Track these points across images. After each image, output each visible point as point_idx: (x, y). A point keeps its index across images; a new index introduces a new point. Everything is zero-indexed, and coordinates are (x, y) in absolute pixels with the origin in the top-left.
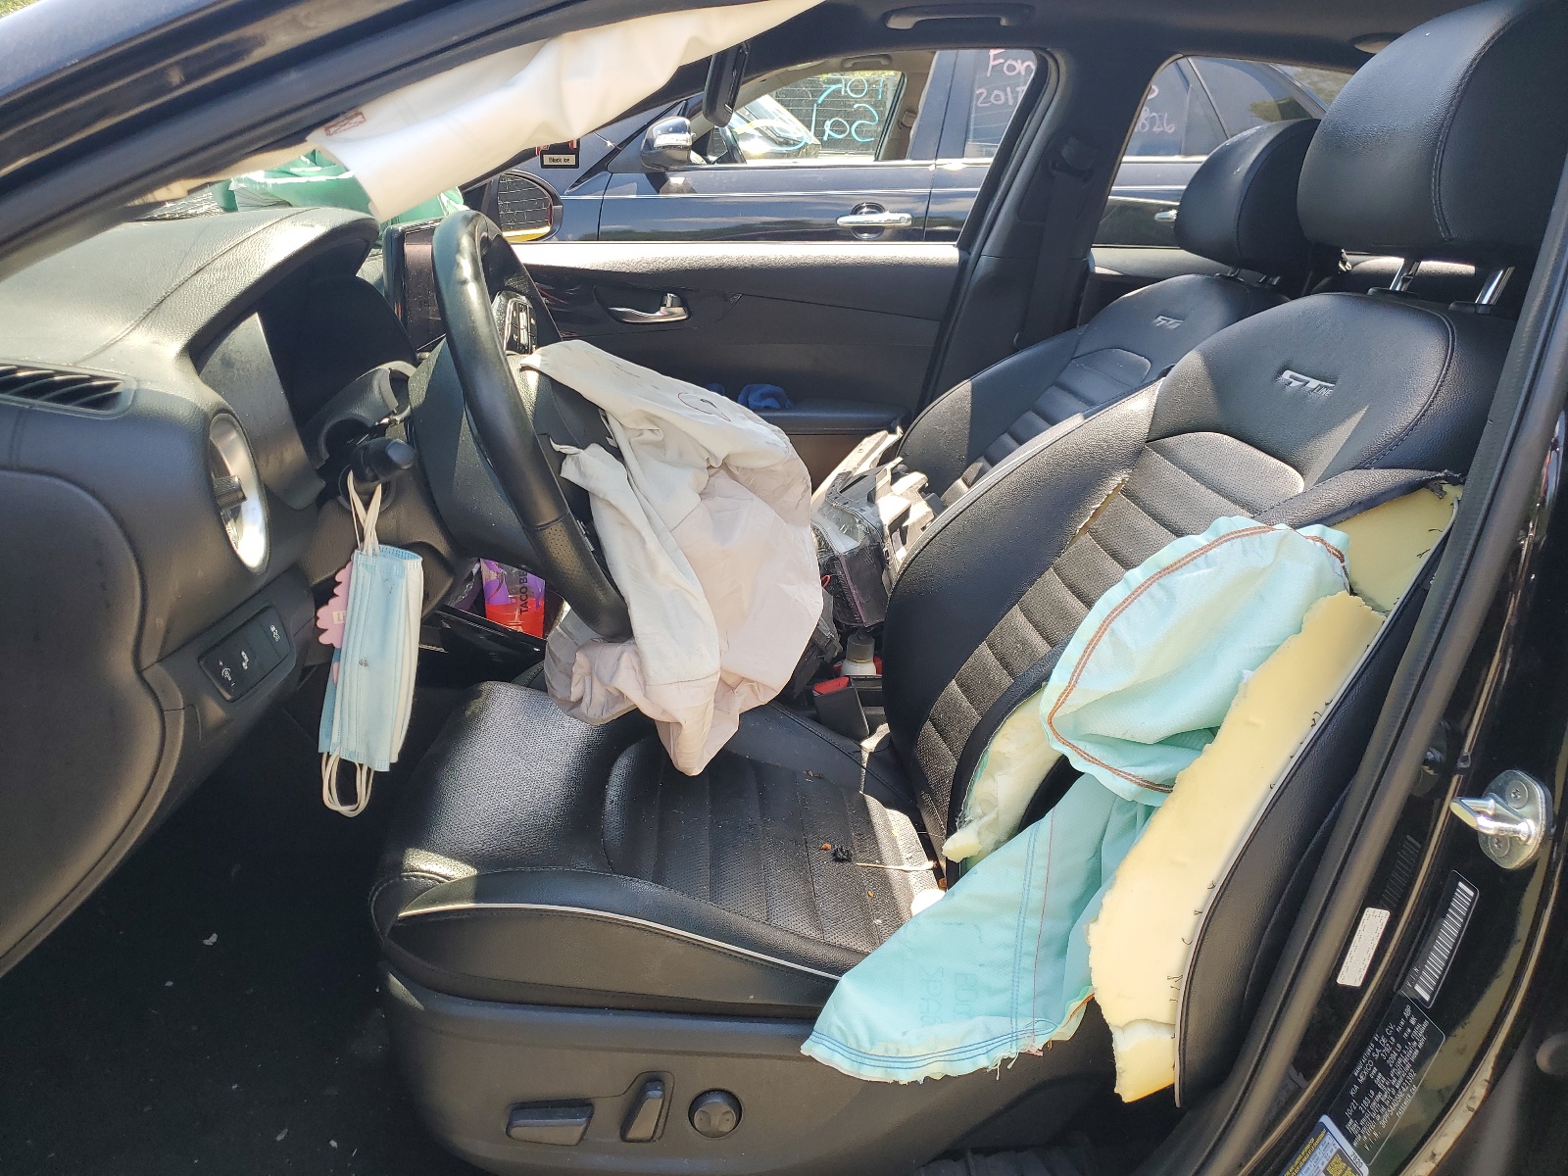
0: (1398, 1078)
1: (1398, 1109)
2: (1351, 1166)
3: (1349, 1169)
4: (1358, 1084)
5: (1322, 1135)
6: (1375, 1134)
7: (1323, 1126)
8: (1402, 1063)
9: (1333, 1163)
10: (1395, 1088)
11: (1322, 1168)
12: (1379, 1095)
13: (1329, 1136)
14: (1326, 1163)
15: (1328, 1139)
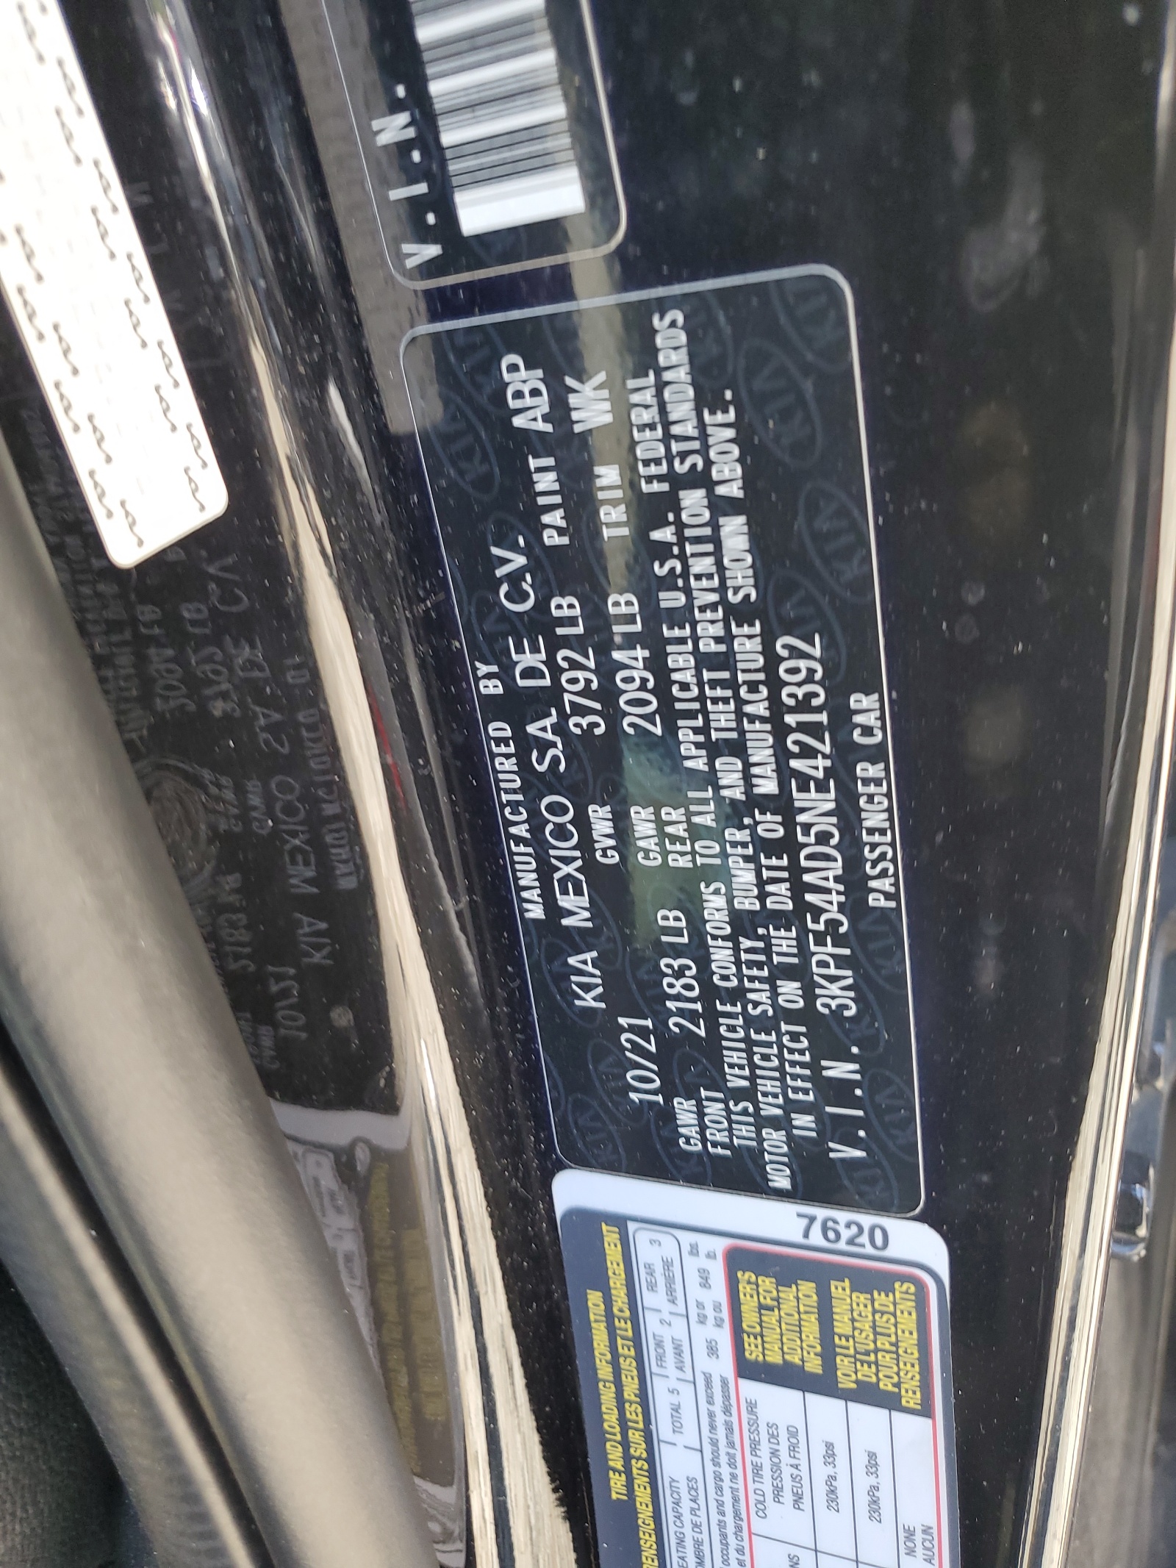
0: (738, 748)
1: (854, 881)
2: (840, 1272)
3: (840, 1290)
4: (578, 940)
5: (613, 1254)
6: (840, 1070)
7: (589, 1221)
8: (704, 661)
9: (750, 1317)
10: (765, 803)
11: (725, 1365)
12: (715, 907)
13: (642, 1240)
14: (724, 1339)
15: (649, 1250)
